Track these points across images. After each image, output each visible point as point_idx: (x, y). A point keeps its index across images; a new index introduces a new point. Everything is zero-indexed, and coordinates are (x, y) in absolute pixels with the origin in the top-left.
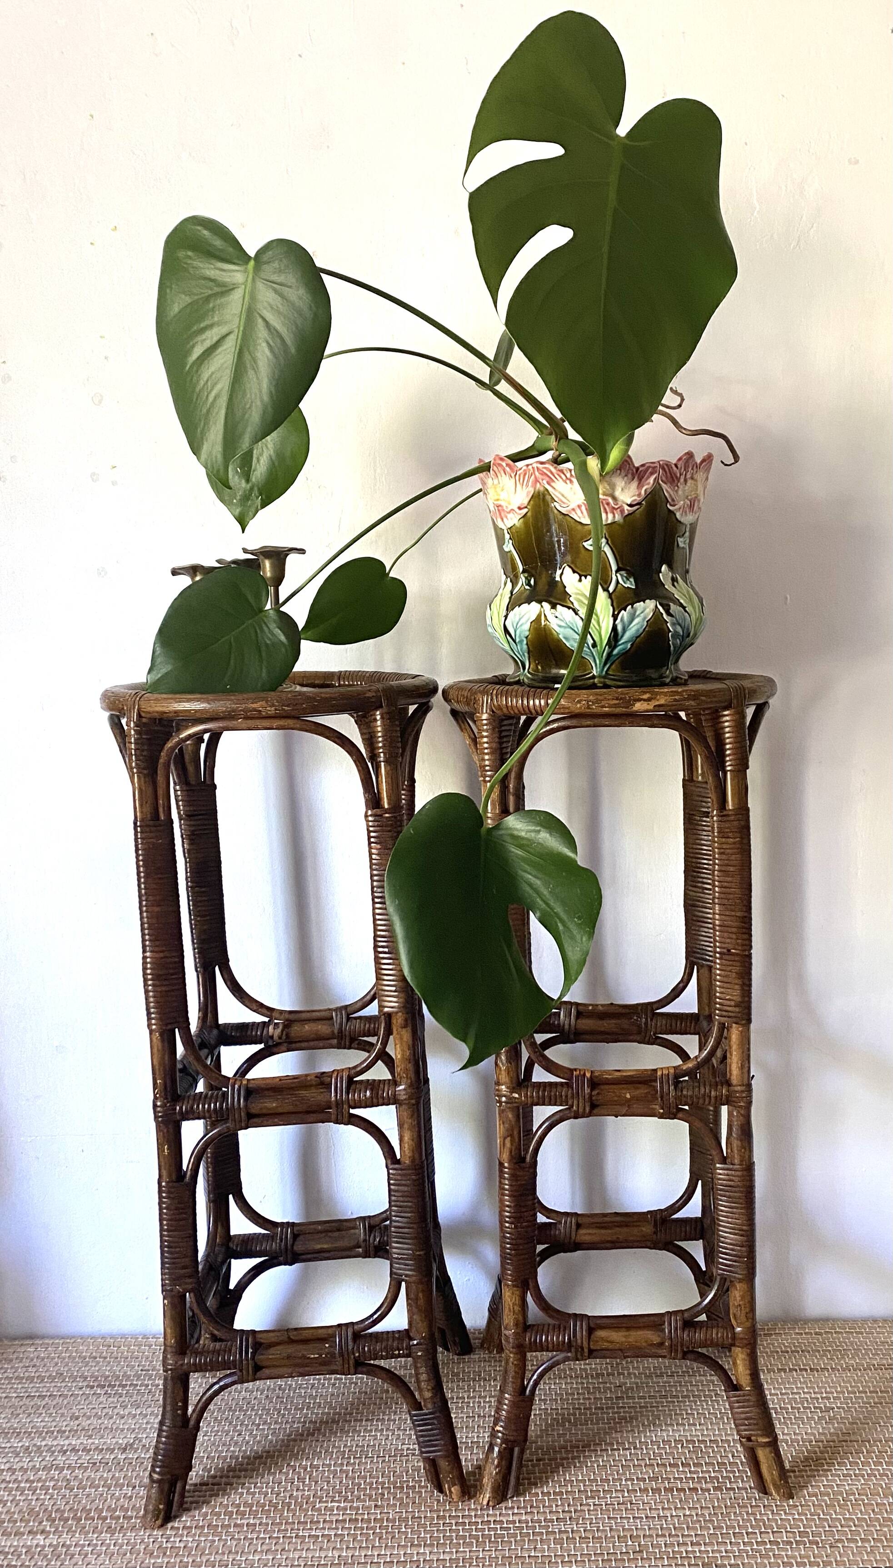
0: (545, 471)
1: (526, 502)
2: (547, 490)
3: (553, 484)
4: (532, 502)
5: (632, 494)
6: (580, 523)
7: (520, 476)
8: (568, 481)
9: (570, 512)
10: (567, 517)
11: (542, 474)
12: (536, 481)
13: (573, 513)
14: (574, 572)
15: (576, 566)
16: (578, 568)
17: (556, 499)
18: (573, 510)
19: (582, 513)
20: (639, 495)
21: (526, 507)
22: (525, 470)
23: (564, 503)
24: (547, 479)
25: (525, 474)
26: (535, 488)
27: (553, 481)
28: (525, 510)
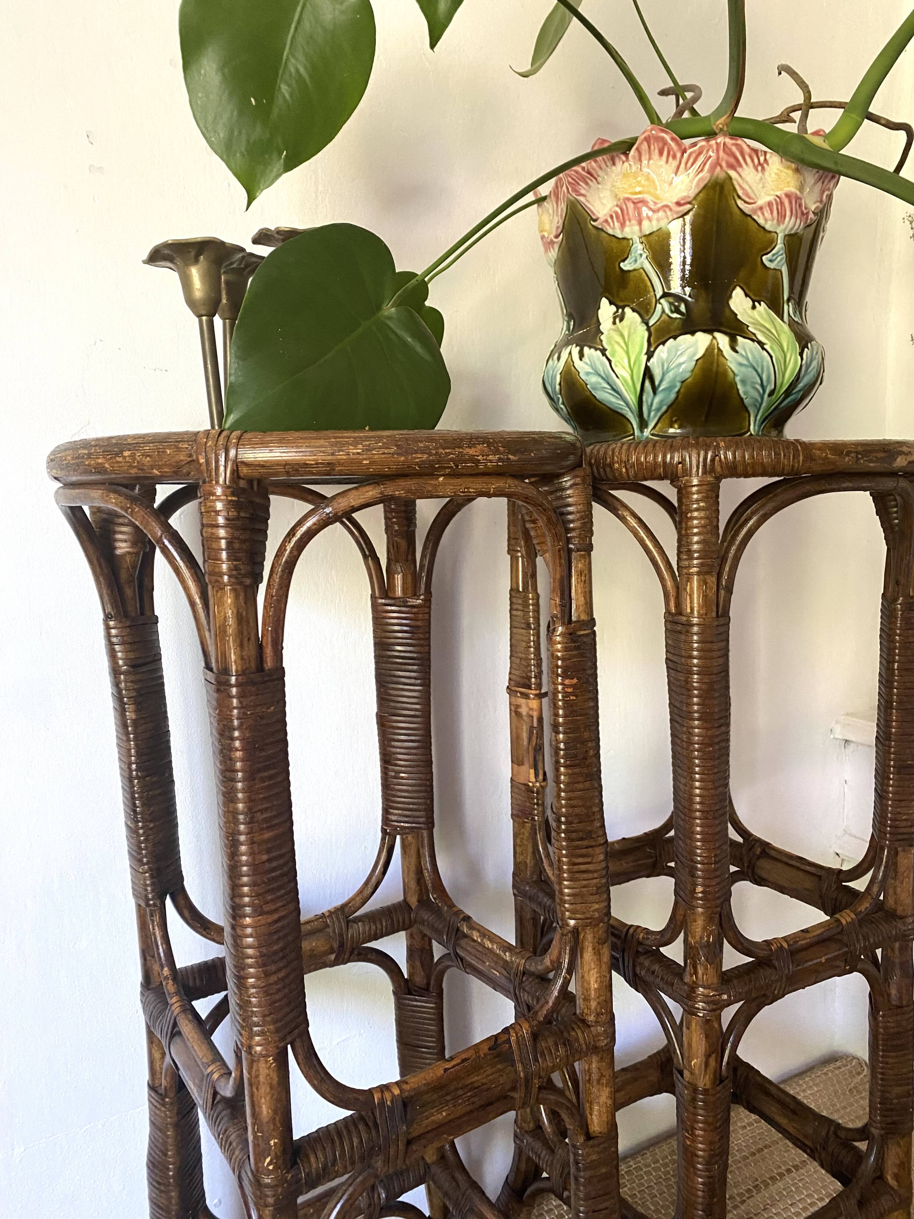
0: (734, 149)
1: (692, 193)
2: (730, 178)
3: (739, 169)
4: (701, 195)
5: (815, 200)
6: (764, 228)
7: (690, 156)
8: (760, 168)
9: (755, 211)
10: (749, 218)
11: (728, 154)
12: (717, 163)
13: (759, 213)
14: (747, 295)
15: (749, 288)
16: (750, 291)
17: (740, 193)
18: (761, 208)
19: (772, 213)
20: (821, 201)
21: (690, 203)
22: (702, 147)
23: (750, 198)
24: (732, 160)
25: (700, 153)
26: (712, 176)
27: (741, 166)
28: (689, 207)
